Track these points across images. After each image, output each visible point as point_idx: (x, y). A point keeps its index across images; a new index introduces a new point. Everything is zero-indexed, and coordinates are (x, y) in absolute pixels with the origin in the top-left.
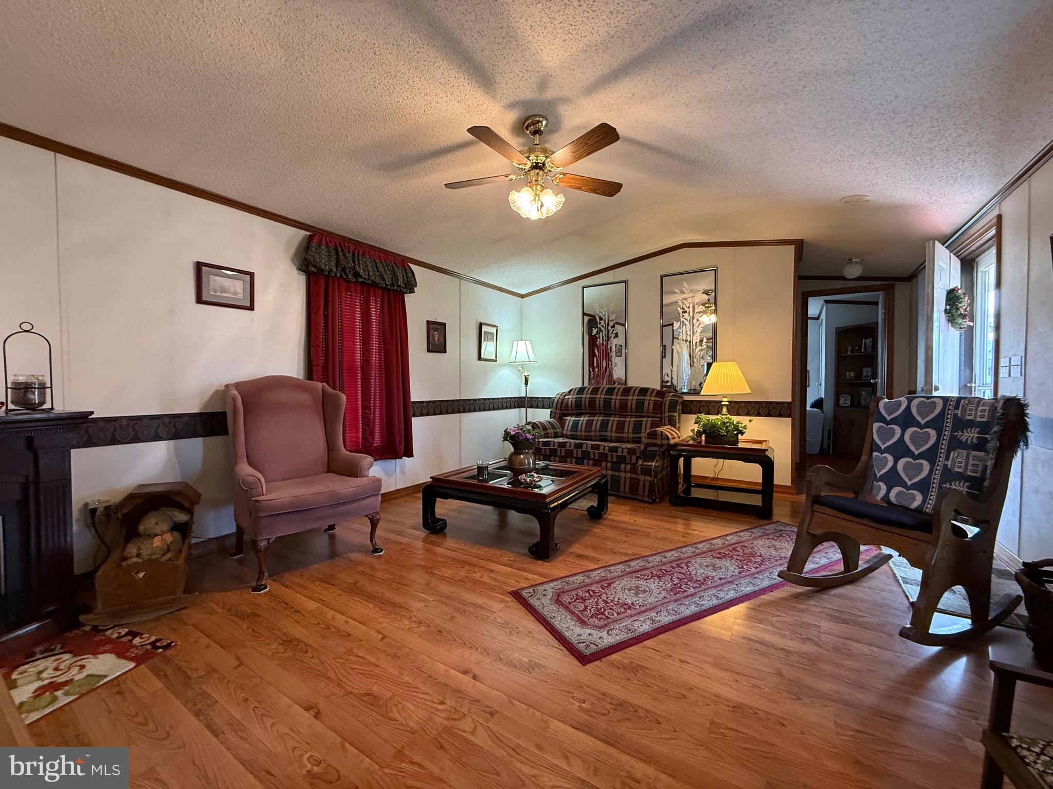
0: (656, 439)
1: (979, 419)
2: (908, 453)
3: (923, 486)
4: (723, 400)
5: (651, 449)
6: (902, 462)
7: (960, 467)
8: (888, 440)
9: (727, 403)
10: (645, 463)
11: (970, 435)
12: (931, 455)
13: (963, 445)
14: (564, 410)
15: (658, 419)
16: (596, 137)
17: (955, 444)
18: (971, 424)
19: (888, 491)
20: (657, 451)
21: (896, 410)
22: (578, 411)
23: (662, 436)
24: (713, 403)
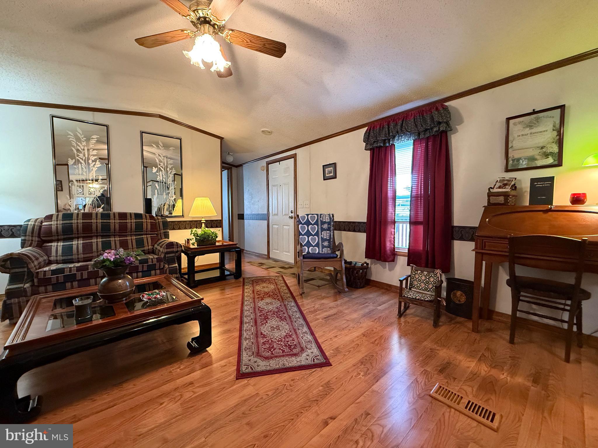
0: (173, 248)
1: (327, 221)
2: (311, 235)
3: (317, 245)
4: (202, 220)
5: (169, 255)
6: (310, 238)
7: (325, 237)
8: (304, 231)
9: (205, 221)
10: (170, 266)
11: (325, 226)
12: (317, 234)
13: (324, 230)
14: (44, 237)
15: (156, 235)
16: (273, 47)
17: (323, 230)
18: (325, 222)
19: (308, 249)
20: (174, 256)
21: (304, 219)
22: (65, 237)
23: (177, 245)
24: (193, 222)
